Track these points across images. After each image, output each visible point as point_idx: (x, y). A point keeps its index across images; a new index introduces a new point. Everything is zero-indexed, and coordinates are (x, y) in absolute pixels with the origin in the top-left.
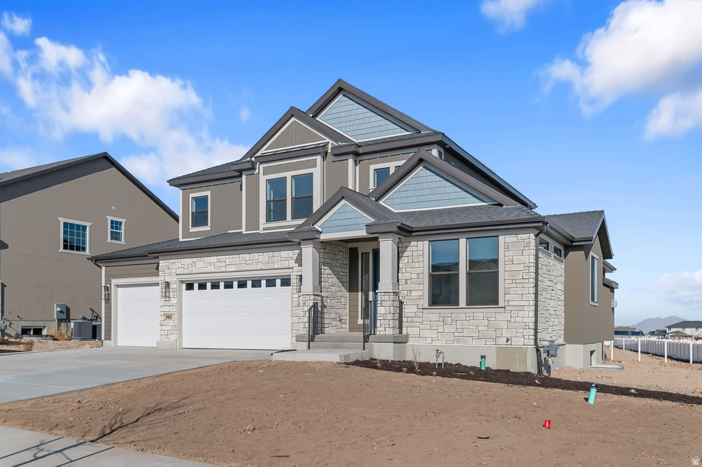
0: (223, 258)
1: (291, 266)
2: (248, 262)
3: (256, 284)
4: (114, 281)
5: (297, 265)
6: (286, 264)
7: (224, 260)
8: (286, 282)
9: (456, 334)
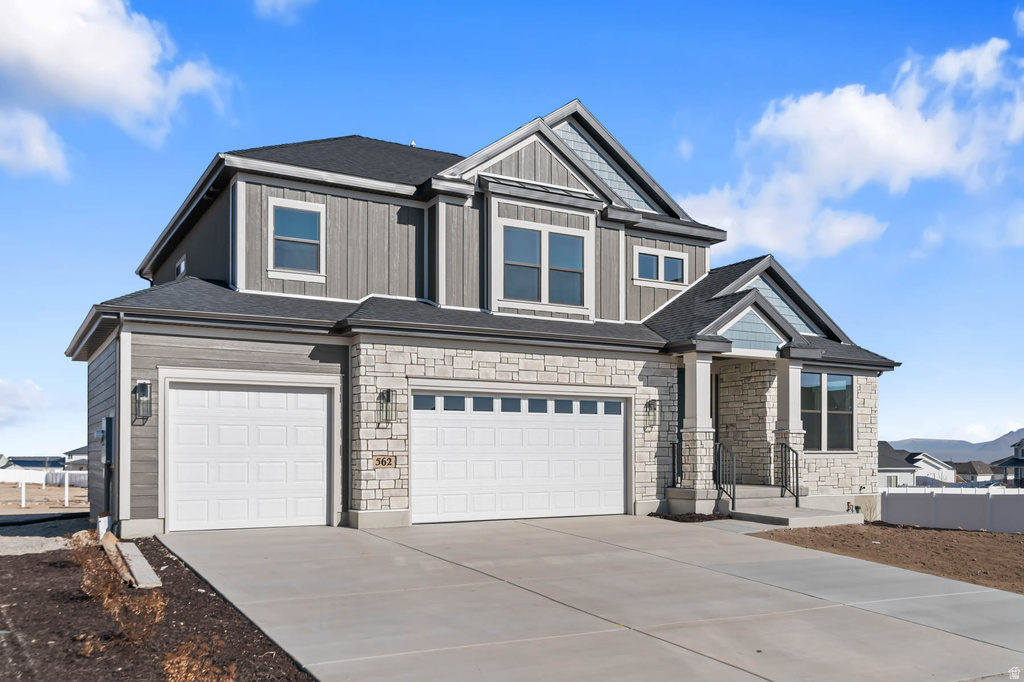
0: (513, 356)
1: (632, 384)
2: (561, 370)
3: (563, 406)
4: (166, 374)
5: (642, 383)
6: (625, 381)
7: (516, 361)
8: (612, 407)
9: (820, 483)
